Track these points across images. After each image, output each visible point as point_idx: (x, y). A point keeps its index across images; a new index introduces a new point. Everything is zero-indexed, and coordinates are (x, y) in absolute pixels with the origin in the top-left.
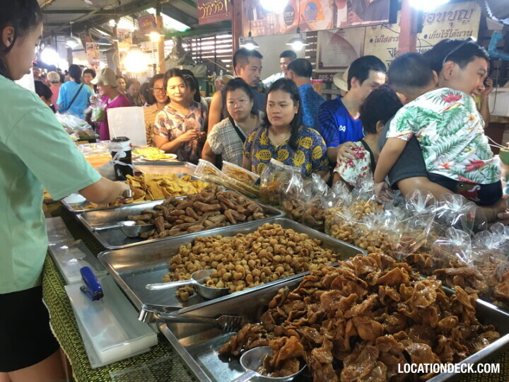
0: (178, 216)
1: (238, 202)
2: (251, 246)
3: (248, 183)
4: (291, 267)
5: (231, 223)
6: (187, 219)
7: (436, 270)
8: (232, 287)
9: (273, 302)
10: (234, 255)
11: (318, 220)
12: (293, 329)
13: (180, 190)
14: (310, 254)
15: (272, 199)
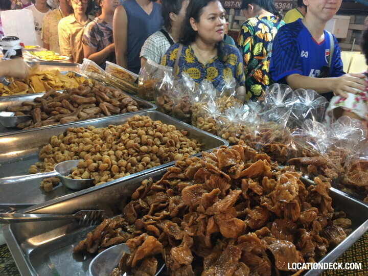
0: (55, 108)
1: (114, 96)
2: (119, 137)
3: (128, 82)
4: (157, 157)
5: (105, 115)
6: (62, 110)
7: (291, 159)
8: (97, 178)
9: (136, 193)
10: (102, 146)
11: (186, 113)
12: (153, 224)
13: (61, 84)
14: (176, 144)
15: (148, 95)
